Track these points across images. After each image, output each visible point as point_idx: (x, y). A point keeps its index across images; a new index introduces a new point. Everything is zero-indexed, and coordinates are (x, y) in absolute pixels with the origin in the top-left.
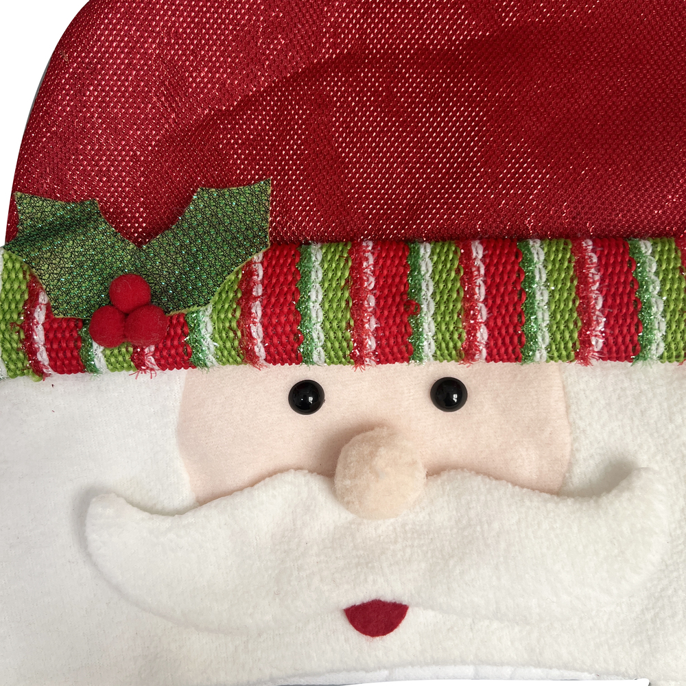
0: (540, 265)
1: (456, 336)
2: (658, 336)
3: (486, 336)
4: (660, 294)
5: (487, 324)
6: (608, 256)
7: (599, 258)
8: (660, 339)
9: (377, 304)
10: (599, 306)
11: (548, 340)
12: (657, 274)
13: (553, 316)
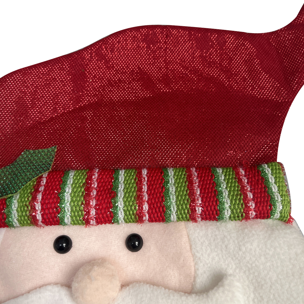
0: (172, 177)
1: (133, 208)
2: (227, 206)
3: (147, 208)
4: (226, 188)
5: (148, 202)
6: (202, 173)
7: (198, 174)
8: (228, 208)
9: (97, 194)
10: (198, 193)
11: (176, 209)
12: (224, 180)
13: (177, 197)
